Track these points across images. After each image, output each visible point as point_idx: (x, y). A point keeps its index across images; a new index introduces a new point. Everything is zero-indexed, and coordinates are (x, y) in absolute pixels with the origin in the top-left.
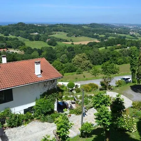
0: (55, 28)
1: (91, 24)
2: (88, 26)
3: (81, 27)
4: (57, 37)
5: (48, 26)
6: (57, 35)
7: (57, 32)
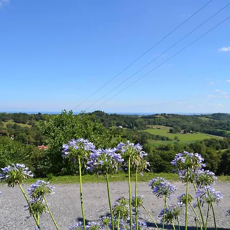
0: (152, 120)
1: (214, 115)
2: (208, 118)
3: (197, 118)
4: (152, 133)
5: (142, 117)
6: (154, 130)
7: (154, 127)
